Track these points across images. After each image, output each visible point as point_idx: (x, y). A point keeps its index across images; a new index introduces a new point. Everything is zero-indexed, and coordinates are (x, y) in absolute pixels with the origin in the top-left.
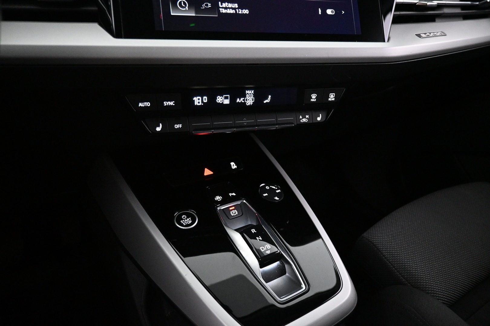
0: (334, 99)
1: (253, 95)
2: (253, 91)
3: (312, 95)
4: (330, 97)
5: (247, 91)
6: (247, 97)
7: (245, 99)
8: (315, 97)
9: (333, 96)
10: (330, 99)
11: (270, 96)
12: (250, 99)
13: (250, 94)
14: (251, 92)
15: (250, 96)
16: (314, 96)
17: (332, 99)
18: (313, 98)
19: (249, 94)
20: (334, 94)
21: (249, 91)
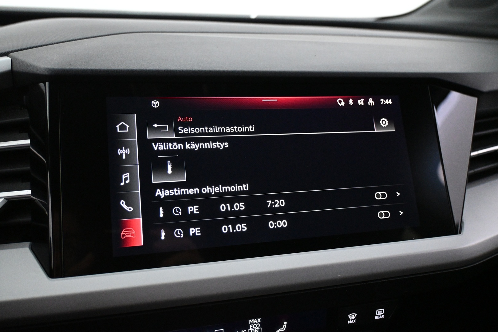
0: (383, 316)
1: (259, 324)
2: (259, 320)
3: (349, 316)
4: (377, 314)
5: (250, 320)
6: (250, 328)
7: (247, 331)
8: (354, 318)
9: (382, 312)
10: (376, 318)
11: (285, 323)
12: (256, 330)
13: (256, 323)
14: (257, 321)
15: (255, 326)
16: (352, 317)
17: (381, 317)
18: (351, 318)
19: (253, 324)
20: (383, 309)
21: (253, 320)
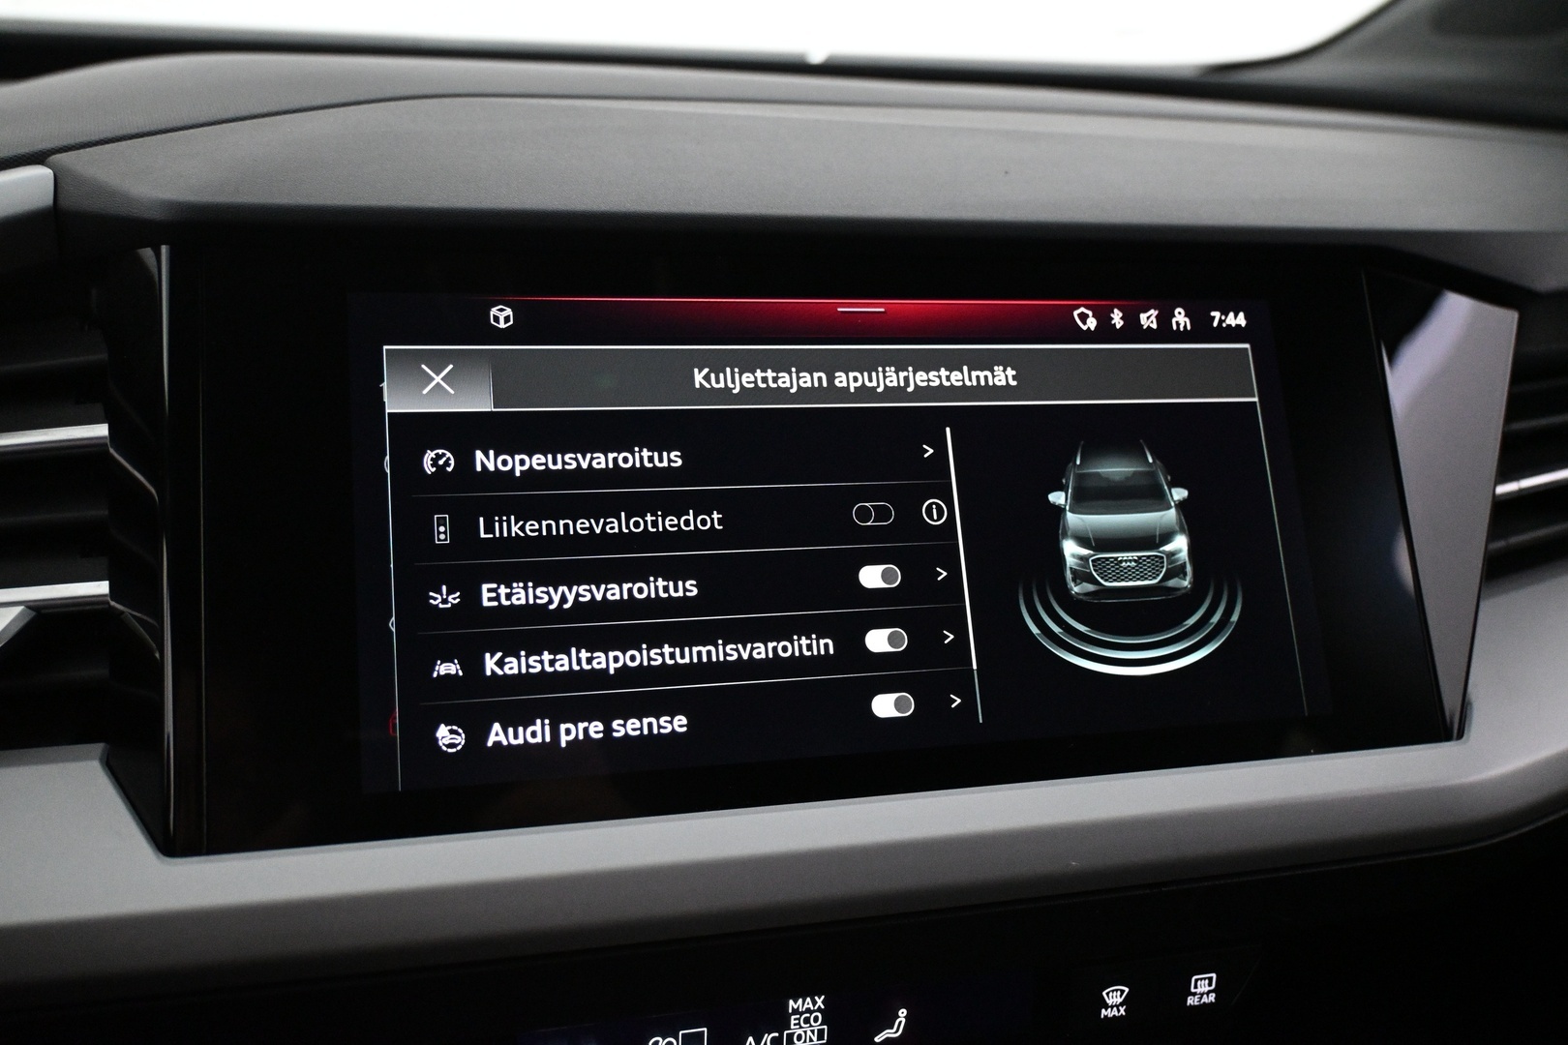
0: (1212, 998)
1: (819, 1015)
2: (820, 1001)
3: (1104, 994)
5: (791, 1002)
6: (792, 1027)
7: (781, 1036)
8: (1120, 1000)
10: (1191, 1001)
11: (903, 1013)
12: (809, 1033)
13: (808, 1011)
14: (814, 1003)
15: (807, 1021)
16: (1115, 997)
17: (1205, 999)
18: (1110, 1002)
19: (801, 1014)
21: (800, 1001)
